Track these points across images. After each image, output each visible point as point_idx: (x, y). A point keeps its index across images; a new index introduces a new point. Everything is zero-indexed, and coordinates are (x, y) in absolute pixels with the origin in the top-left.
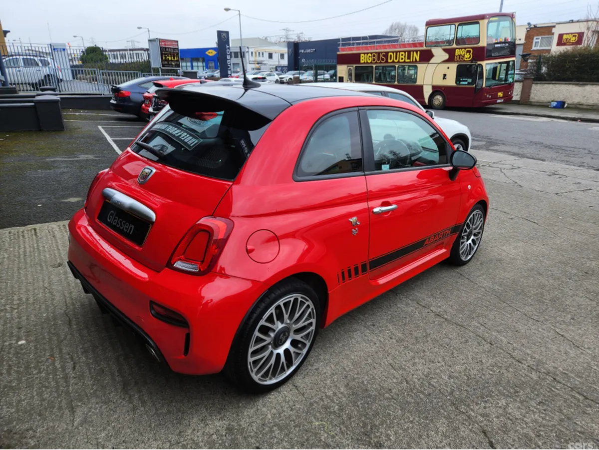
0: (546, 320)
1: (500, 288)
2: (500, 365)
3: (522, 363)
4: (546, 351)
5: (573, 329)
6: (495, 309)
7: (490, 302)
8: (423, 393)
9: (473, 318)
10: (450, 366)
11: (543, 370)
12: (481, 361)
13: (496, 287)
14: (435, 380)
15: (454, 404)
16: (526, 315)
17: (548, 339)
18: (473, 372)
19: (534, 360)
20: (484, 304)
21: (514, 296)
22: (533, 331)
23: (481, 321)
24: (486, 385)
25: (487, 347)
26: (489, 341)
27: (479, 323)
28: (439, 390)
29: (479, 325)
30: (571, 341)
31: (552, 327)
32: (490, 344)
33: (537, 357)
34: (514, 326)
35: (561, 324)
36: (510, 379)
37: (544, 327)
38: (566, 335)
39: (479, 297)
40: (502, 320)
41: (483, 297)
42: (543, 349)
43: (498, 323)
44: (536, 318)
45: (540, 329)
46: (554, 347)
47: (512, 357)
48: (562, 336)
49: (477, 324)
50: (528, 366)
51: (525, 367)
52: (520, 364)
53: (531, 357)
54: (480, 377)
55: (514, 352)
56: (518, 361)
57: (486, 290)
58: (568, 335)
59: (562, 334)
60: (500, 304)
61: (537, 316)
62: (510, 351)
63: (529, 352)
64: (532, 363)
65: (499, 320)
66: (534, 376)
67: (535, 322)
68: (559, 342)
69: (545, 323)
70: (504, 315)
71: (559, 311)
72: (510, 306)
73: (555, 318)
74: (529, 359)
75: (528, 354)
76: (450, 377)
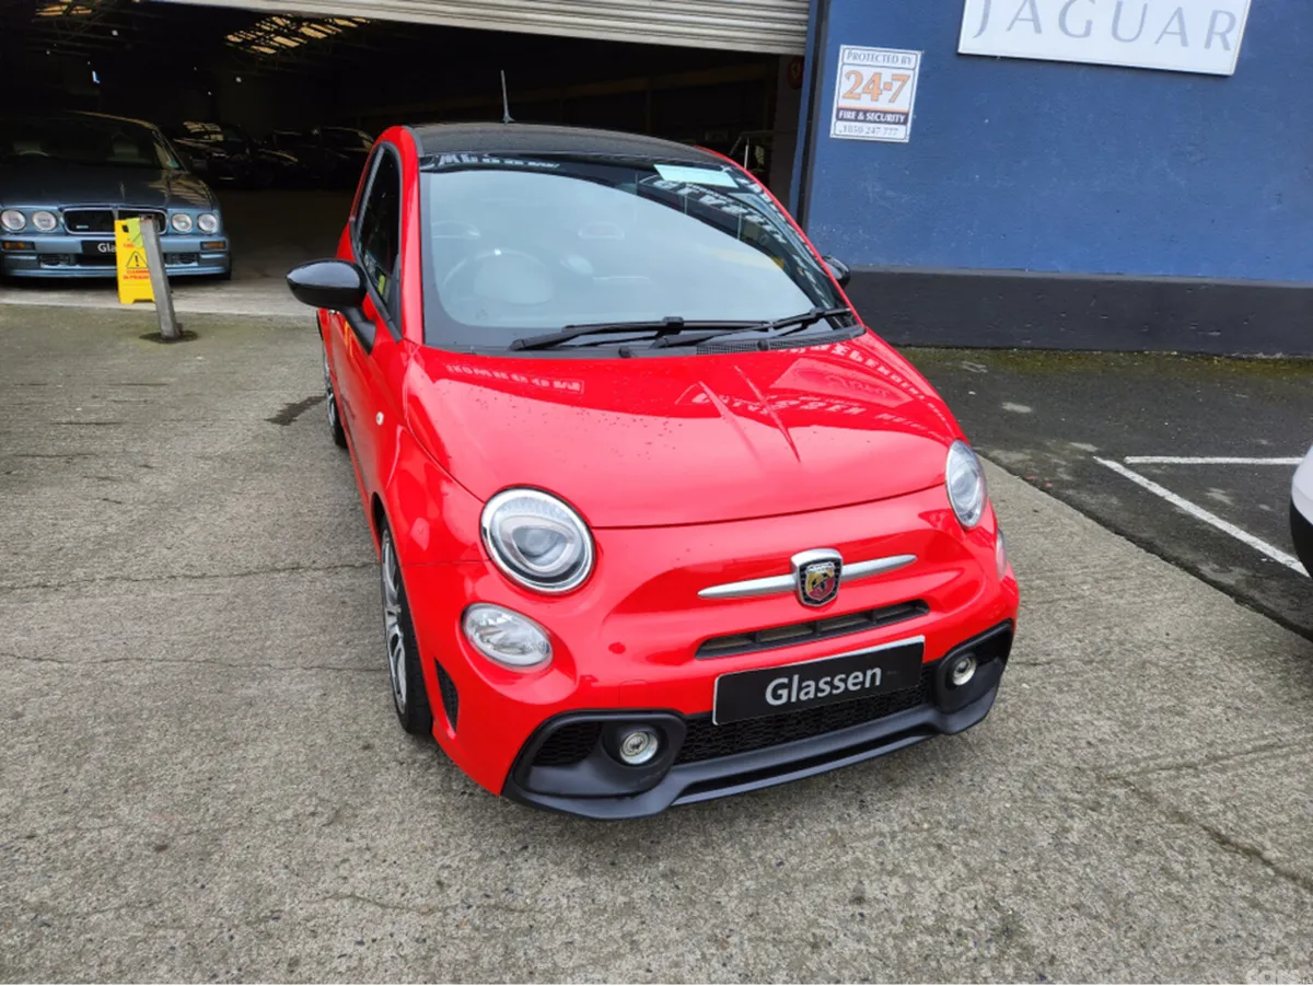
0: (87, 675)
1: (244, 691)
3: (108, 578)
4: (70, 615)
6: (211, 634)
7: (234, 642)
8: (208, 495)
9: (237, 596)
11: (67, 588)
12: (169, 549)
13: (253, 690)
16: (139, 659)
17: (73, 635)
18: (170, 534)
19: (88, 594)
20: (243, 631)
21: (194, 692)
22: (108, 635)
23: (218, 598)
25: (177, 569)
26: (180, 579)
27: (218, 594)
28: (195, 504)
29: (217, 592)
30: (19, 658)
31: (65, 665)
32: (174, 577)
33: (84, 601)
34: (150, 624)
37: (87, 656)
38: (34, 665)
39: (267, 638)
40: (182, 622)
41: (258, 645)
43: (185, 611)
44: (113, 666)
45: (94, 645)
46: (56, 629)
47: (128, 579)
48: (40, 660)
49: (221, 591)
50: (94, 580)
51: (98, 576)
52: (109, 575)
53: (94, 596)
55: (128, 587)
56: (113, 579)
57: (270, 666)
58: (26, 669)
59: (42, 663)
60: (211, 653)
61: (112, 673)
62: (135, 587)
63: (100, 600)
64: (89, 588)
65: (189, 618)
66: (79, 573)
67: (110, 654)
68: (48, 642)
69: (88, 666)
70: (185, 633)
71: (59, 718)
72: (185, 660)
73: (66, 692)
74: (97, 591)
75: (101, 596)
76: (195, 518)
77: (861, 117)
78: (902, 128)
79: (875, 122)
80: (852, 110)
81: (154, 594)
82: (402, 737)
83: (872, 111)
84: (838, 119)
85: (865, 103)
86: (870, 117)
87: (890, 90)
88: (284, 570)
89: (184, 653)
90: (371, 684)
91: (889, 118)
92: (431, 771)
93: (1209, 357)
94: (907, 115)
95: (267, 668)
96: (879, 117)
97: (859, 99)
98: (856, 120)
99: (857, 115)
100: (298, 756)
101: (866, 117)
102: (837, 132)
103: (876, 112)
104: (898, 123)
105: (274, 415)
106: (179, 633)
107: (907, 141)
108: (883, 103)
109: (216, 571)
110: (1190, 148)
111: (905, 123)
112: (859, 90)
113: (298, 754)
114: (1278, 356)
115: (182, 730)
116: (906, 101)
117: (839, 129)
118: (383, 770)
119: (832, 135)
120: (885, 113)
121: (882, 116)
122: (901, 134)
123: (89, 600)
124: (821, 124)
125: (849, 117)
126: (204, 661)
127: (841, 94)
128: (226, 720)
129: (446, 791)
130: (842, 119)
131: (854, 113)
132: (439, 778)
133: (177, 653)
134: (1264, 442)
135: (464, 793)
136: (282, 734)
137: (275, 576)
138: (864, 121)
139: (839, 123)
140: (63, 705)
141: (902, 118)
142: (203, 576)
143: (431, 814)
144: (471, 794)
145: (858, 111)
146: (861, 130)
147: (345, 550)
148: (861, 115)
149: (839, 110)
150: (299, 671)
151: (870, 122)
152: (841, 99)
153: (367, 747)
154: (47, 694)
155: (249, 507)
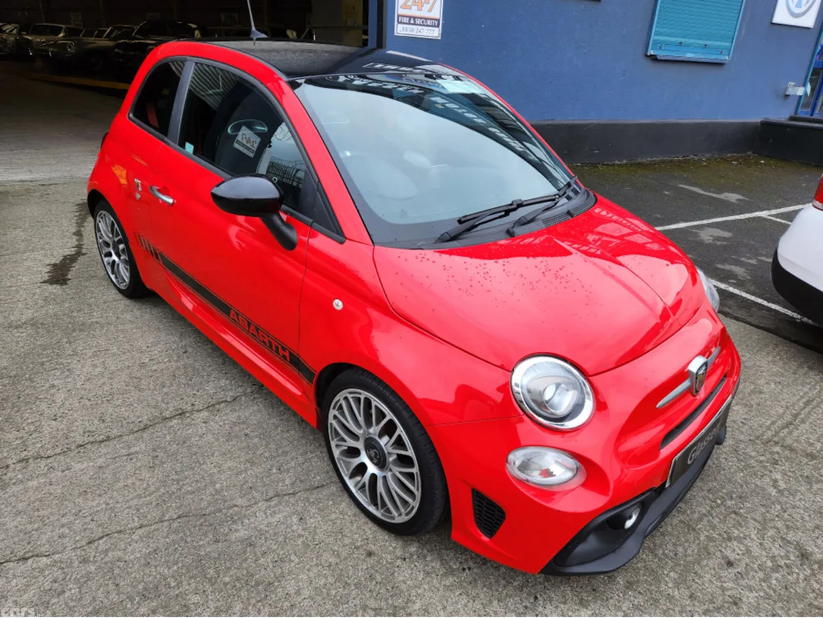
0: (84, 561)
1: (236, 535)
2: (34, 436)
3: (19, 461)
4: (14, 507)
5: (25, 597)
6: (162, 490)
7: (189, 493)
8: (47, 362)
9: (154, 450)
10: (69, 391)
12: (55, 420)
13: (242, 532)
14: (57, 374)
15: (15, 377)
16: (120, 532)
17: (36, 526)
18: (44, 406)
19: (14, 481)
20: (188, 481)
21: (195, 548)
22: (70, 517)
23: (140, 456)
24: (16, 409)
25: (78, 438)
26: (89, 447)
27: (136, 452)
28: (42, 373)
29: (133, 450)
31: (57, 557)
32: (81, 446)
33: (15, 489)
34: (99, 495)
35: (55, 581)
36: (5, 433)
37: (68, 543)
38: (22, 567)
39: (213, 482)
40: (127, 486)
41: (211, 490)
42: (21, 506)
43: (121, 476)
44: (101, 545)
45: (66, 530)
46: (13, 524)
47: (40, 457)
48: (25, 559)
49: (137, 449)
50: (7, 466)
51: (9, 461)
52: (18, 457)
53: (22, 481)
54: (31, 409)
55: (47, 465)
56: (25, 460)
57: (236, 506)
58: (18, 573)
59: (30, 561)
60: (178, 508)
61: (106, 552)
62: (53, 463)
63: (30, 484)
64: (9, 474)
65: (130, 481)
68: (16, 539)
69: (78, 552)
70: (139, 496)
73: (79, 583)
74: (20, 476)
75: (28, 479)
76: (53, 386)
77: (412, 21)
78: (436, 29)
79: (421, 25)
80: (407, 17)
81: (78, 467)
82: (387, 537)
83: (419, 18)
84: (398, 22)
85: (414, 12)
86: (418, 21)
87: (429, 3)
88: (174, 417)
89: (156, 514)
90: (328, 499)
91: (429, 22)
92: (428, 559)
93: (595, 165)
94: (439, 20)
95: (236, 509)
96: (423, 22)
97: (410, 9)
98: (410, 24)
99: (410, 20)
100: (327, 578)
101: (415, 22)
102: (399, 32)
103: (421, 18)
104: (434, 26)
105: (46, 277)
106: (135, 497)
107: (439, 38)
108: (424, 13)
109: (115, 432)
110: (583, 44)
111: (438, 26)
112: (410, 3)
113: (325, 577)
114: (625, 162)
115: (216, 586)
116: (437, 12)
117: (400, 30)
118: (396, 569)
119: (396, 34)
120: (426, 19)
121: (424, 21)
122: (435, 33)
123: (21, 486)
124: (388, 26)
125: (405, 21)
126: (179, 517)
127: (400, 5)
128: (245, 565)
129: (451, 572)
130: (401, 23)
131: (408, 19)
132: (439, 563)
133: (149, 516)
134: (659, 216)
135: (464, 569)
136: (298, 564)
137: (171, 424)
138: (414, 24)
139: (399, 25)
140: (88, 598)
141: (436, 22)
142: (108, 439)
143: (457, 593)
144: (469, 569)
145: (410, 17)
146: (413, 30)
147: (210, 388)
148: (412, 20)
149: (398, 16)
150: (262, 505)
151: (418, 25)
152: (400, 11)
153: (370, 554)
154: (63, 592)
155: (95, 366)
